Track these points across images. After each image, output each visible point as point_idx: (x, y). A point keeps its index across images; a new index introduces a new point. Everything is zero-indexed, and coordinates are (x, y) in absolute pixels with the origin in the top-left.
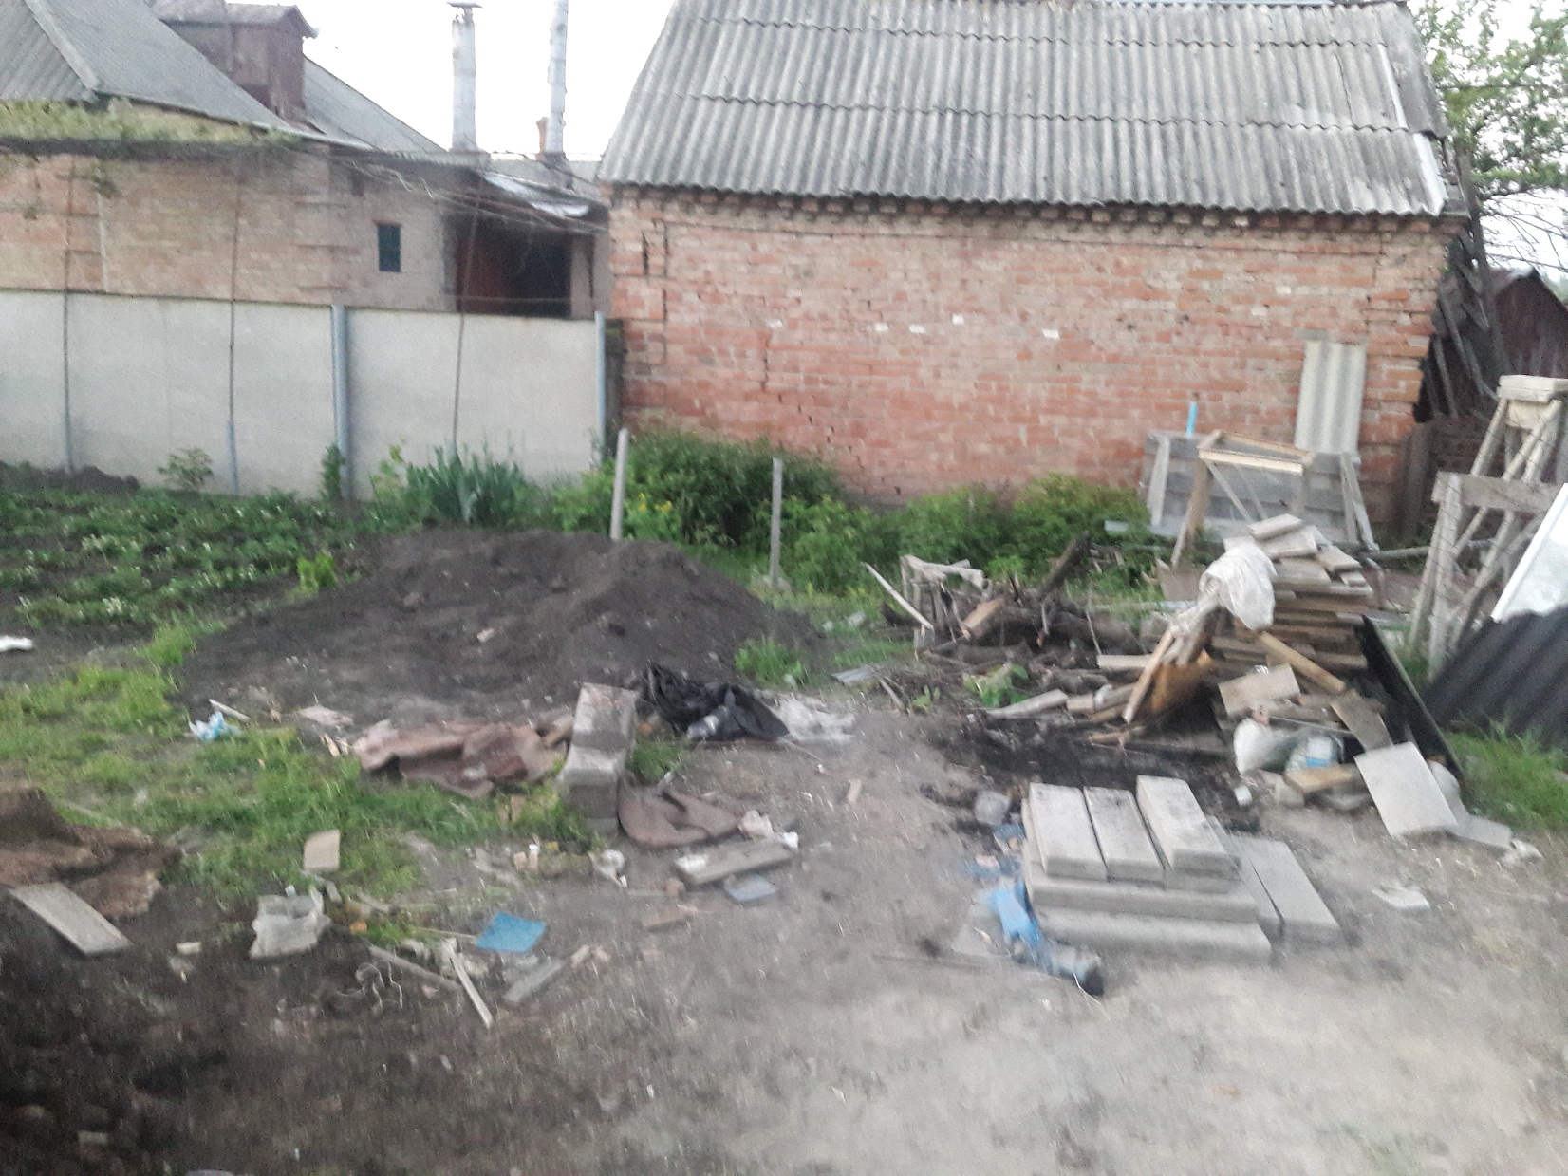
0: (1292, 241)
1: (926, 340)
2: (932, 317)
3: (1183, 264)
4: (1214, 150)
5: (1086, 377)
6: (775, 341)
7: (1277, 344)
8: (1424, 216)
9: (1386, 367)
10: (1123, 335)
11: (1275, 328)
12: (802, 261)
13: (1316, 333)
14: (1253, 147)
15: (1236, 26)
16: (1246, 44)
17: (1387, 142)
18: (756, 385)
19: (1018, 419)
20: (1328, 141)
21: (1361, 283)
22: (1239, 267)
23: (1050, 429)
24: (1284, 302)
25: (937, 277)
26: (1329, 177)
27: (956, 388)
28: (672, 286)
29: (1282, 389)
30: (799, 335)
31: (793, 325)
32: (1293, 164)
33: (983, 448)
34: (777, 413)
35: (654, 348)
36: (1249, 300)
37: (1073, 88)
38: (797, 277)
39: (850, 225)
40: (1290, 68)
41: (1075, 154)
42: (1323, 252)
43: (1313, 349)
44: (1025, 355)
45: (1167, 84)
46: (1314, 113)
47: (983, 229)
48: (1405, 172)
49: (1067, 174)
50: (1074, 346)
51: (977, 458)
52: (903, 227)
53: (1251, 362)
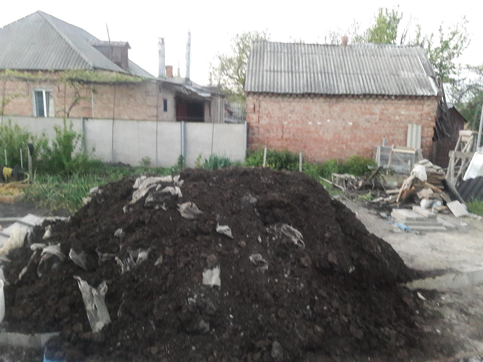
0: (404, 102)
1: (321, 126)
2: (322, 120)
3: (380, 107)
4: (385, 82)
5: (358, 133)
6: (285, 127)
7: (402, 125)
8: (433, 96)
9: (426, 129)
10: (367, 123)
11: (401, 121)
12: (291, 108)
13: (410, 122)
14: (394, 80)
15: (385, 52)
16: (388, 56)
17: (423, 79)
18: (280, 137)
19: (343, 143)
20: (410, 79)
21: (420, 110)
22: (393, 108)
23: (350, 146)
24: (402, 115)
25: (324, 111)
26: (412, 87)
27: (328, 136)
28: (260, 115)
29: (403, 135)
30: (291, 125)
31: (289, 123)
32: (403, 84)
33: (335, 150)
34: (285, 144)
35: (256, 129)
36: (395, 115)
37: (350, 67)
38: (290, 111)
39: (303, 100)
40: (398, 61)
41: (354, 82)
42: (411, 104)
43: (410, 126)
44: (344, 128)
45: (371, 66)
46: (406, 72)
47: (334, 100)
48: (427, 86)
49: (353, 88)
50: (356, 126)
51: (333, 153)
52: (315, 100)
53: (396, 129)
